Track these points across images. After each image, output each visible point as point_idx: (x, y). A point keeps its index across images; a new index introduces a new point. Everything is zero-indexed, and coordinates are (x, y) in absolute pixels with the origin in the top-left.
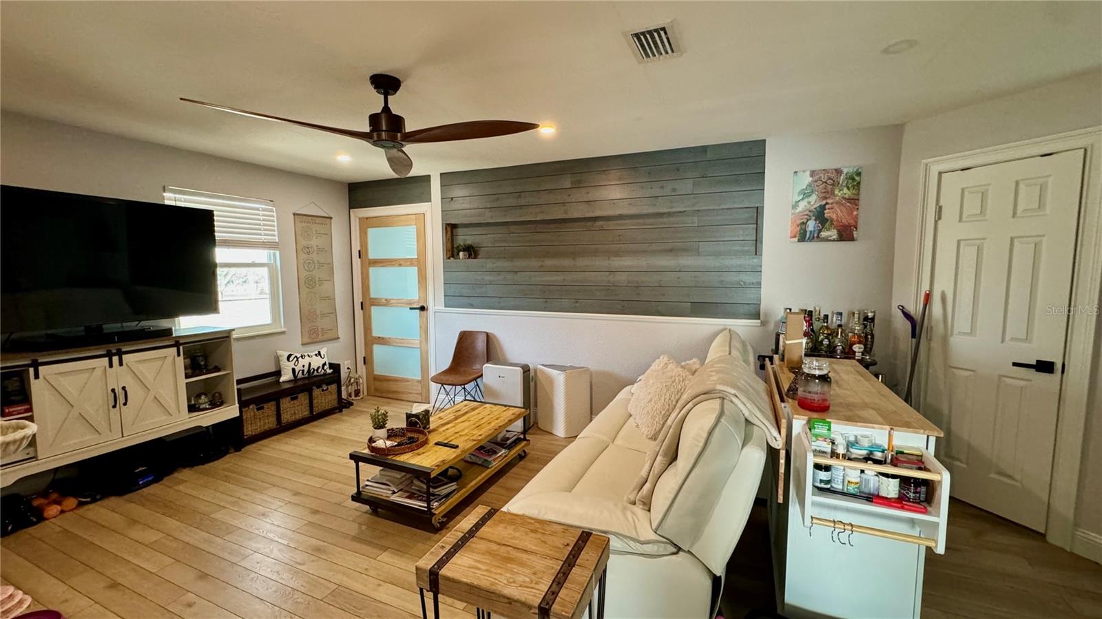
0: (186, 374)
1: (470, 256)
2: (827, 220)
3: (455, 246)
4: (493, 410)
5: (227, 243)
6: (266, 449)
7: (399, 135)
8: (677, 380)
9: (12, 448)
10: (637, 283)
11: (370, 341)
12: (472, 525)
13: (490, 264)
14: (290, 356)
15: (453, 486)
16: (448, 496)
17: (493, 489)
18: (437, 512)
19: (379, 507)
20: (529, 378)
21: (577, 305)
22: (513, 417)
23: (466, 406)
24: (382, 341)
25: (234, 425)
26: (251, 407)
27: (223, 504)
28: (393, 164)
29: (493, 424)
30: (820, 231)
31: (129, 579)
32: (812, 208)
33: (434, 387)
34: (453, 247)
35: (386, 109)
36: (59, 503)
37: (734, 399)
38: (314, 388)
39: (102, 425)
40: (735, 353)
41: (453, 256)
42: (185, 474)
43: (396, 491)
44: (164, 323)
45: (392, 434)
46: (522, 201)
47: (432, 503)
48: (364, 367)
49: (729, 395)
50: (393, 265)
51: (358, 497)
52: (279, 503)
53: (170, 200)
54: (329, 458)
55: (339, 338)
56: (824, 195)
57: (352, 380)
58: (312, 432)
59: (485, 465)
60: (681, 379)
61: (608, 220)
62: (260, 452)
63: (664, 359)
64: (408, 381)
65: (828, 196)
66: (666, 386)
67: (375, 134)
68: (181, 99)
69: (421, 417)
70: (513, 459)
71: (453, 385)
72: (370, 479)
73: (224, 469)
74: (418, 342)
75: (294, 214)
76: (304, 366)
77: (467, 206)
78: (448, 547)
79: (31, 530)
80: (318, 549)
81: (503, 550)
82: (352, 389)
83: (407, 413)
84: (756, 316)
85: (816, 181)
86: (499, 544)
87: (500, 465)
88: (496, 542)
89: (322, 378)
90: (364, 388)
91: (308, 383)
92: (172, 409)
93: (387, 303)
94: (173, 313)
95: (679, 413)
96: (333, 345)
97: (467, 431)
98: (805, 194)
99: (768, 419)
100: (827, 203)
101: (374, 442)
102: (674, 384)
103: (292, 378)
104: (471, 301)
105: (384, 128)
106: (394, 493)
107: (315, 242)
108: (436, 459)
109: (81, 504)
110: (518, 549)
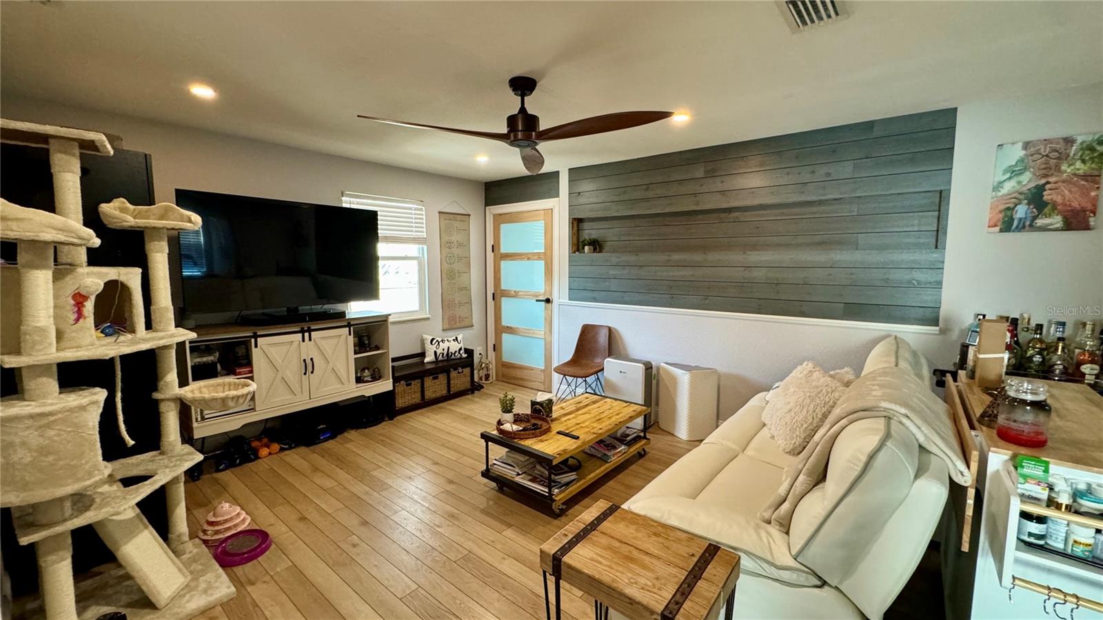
0: (355, 351)
1: (595, 250)
2: (1046, 204)
3: (581, 241)
4: (613, 405)
5: (388, 239)
6: (412, 420)
7: (534, 133)
8: (824, 391)
9: (241, 401)
10: (777, 280)
11: (500, 330)
12: (594, 518)
13: (614, 258)
14: (433, 340)
15: (572, 476)
16: (567, 484)
17: (611, 483)
18: (557, 499)
19: (504, 486)
20: (651, 375)
21: (707, 302)
22: (633, 414)
23: (587, 398)
24: (510, 330)
25: (388, 397)
26: (402, 383)
27: (380, 464)
28: (527, 163)
29: (613, 419)
30: (1035, 218)
31: (313, 515)
32: (1025, 189)
33: (556, 377)
34: (578, 241)
35: (523, 110)
36: (268, 447)
37: (904, 420)
38: (452, 370)
39: (296, 388)
40: (903, 364)
41: (578, 250)
42: (352, 434)
43: (520, 473)
44: (340, 307)
45: (518, 419)
46: (650, 194)
47: (553, 489)
48: (494, 353)
49: (898, 415)
50: (522, 259)
51: (486, 474)
52: (421, 469)
53: (347, 203)
54: (462, 434)
55: (473, 326)
56: (1044, 171)
57: (483, 365)
58: (450, 410)
59: (604, 459)
60: (829, 390)
61: (746, 211)
62: (408, 423)
63: (807, 366)
64: (532, 370)
65: (1050, 174)
66: (810, 397)
67: (512, 135)
68: (358, 116)
69: (545, 405)
70: (632, 456)
71: (574, 377)
72: (497, 458)
73: (380, 435)
74: (543, 333)
75: (439, 213)
76: (443, 350)
77: (595, 200)
78: (571, 536)
79: (250, 465)
80: (452, 516)
81: (625, 549)
82: (483, 373)
83: (531, 401)
84: (935, 321)
85: (1032, 155)
86: (621, 542)
87: (620, 460)
88: (617, 539)
89: (458, 361)
90: (493, 373)
91: (447, 365)
92: (344, 380)
93: (516, 295)
94: (346, 298)
95: (828, 432)
96: (468, 332)
97: (587, 423)
98: (1014, 172)
99: (951, 448)
100: (1048, 183)
101: (502, 425)
102: (820, 395)
103: (434, 360)
104: (595, 294)
105: (520, 128)
106: (518, 474)
107: (455, 238)
108: (557, 448)
109: (282, 450)
110: (640, 550)
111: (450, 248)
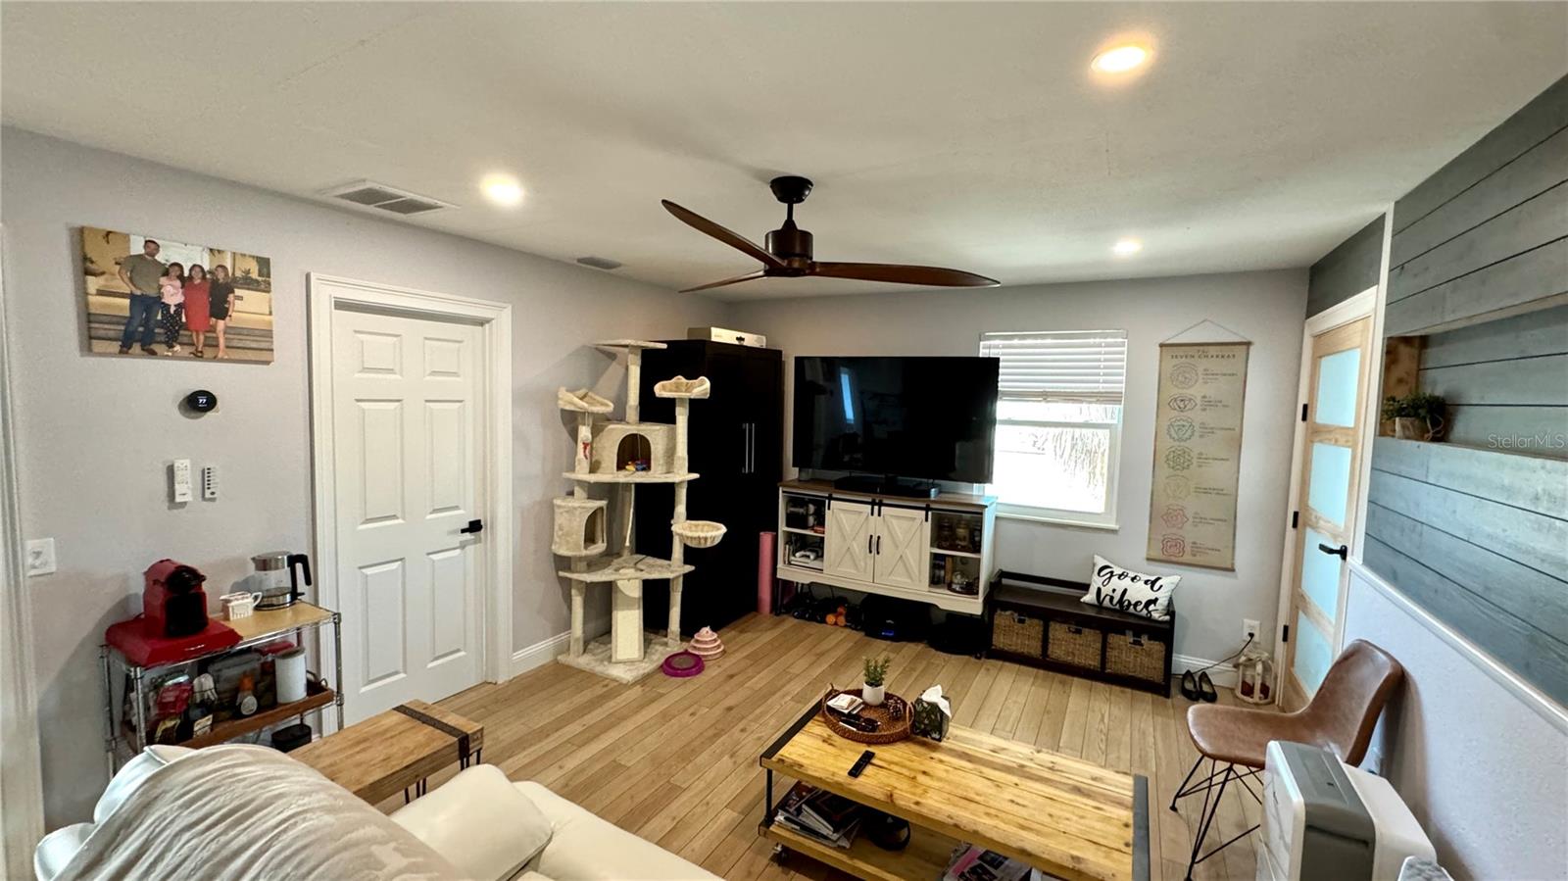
0: (932, 543)
11: (1298, 601)
24: (1306, 607)
25: (977, 624)
26: (1006, 613)
35: (790, 223)
36: (838, 615)
38: (1117, 631)
48: (1282, 647)
50: (1330, 441)
53: (986, 348)
55: (1234, 569)
74: (1333, 631)
75: (1162, 346)
92: (915, 575)
96: (1202, 577)
103: (1096, 602)
107: (1200, 390)
111: (1182, 410)
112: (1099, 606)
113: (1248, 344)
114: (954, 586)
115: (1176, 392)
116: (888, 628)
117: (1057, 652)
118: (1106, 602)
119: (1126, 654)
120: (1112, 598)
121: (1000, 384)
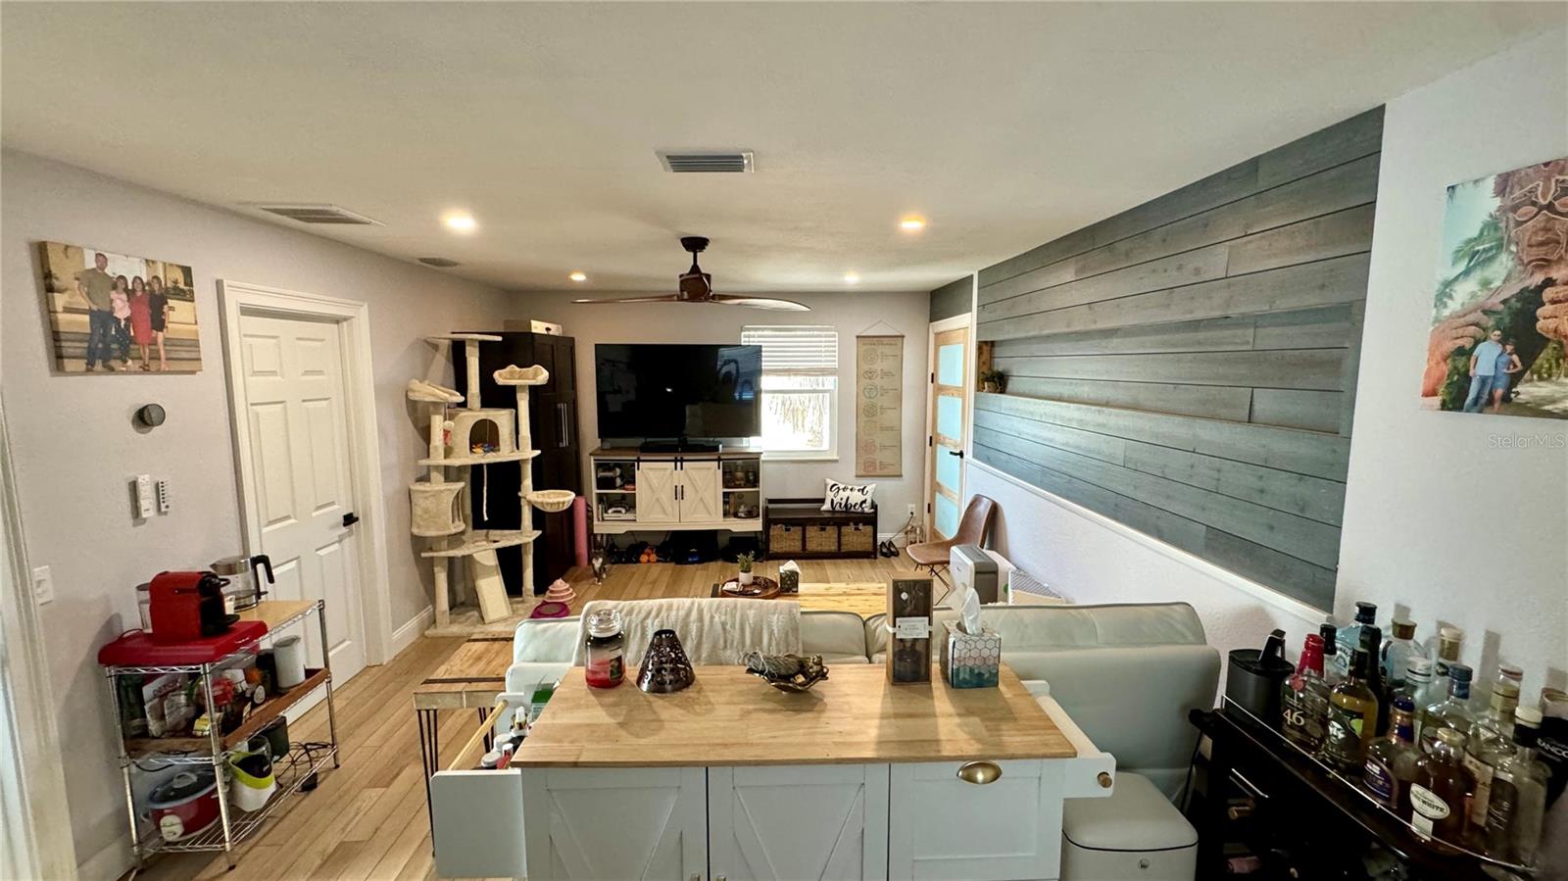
0: (724, 484)
1: (995, 389)
2: (1543, 341)
3: (980, 372)
11: (934, 487)
14: (834, 485)
24: (939, 487)
25: (759, 538)
26: (779, 526)
30: (1515, 379)
32: (1495, 302)
35: (695, 269)
36: (651, 554)
38: (847, 524)
39: (670, 509)
42: (716, 565)
48: (928, 517)
50: (950, 394)
53: (746, 337)
55: (902, 476)
56: (1541, 252)
65: (1555, 257)
74: (958, 497)
75: (858, 337)
76: (843, 499)
79: (631, 565)
85: (1515, 209)
89: (859, 516)
91: (842, 517)
92: (712, 508)
93: (944, 442)
96: (887, 483)
98: (1475, 256)
100: (1549, 282)
103: (831, 509)
104: (989, 454)
107: (880, 365)
109: (658, 561)
111: (870, 378)
112: (833, 511)
113: (903, 337)
114: (740, 514)
115: (866, 367)
116: (693, 555)
117: (812, 546)
118: (837, 508)
119: (854, 538)
120: (841, 504)
121: (763, 364)
